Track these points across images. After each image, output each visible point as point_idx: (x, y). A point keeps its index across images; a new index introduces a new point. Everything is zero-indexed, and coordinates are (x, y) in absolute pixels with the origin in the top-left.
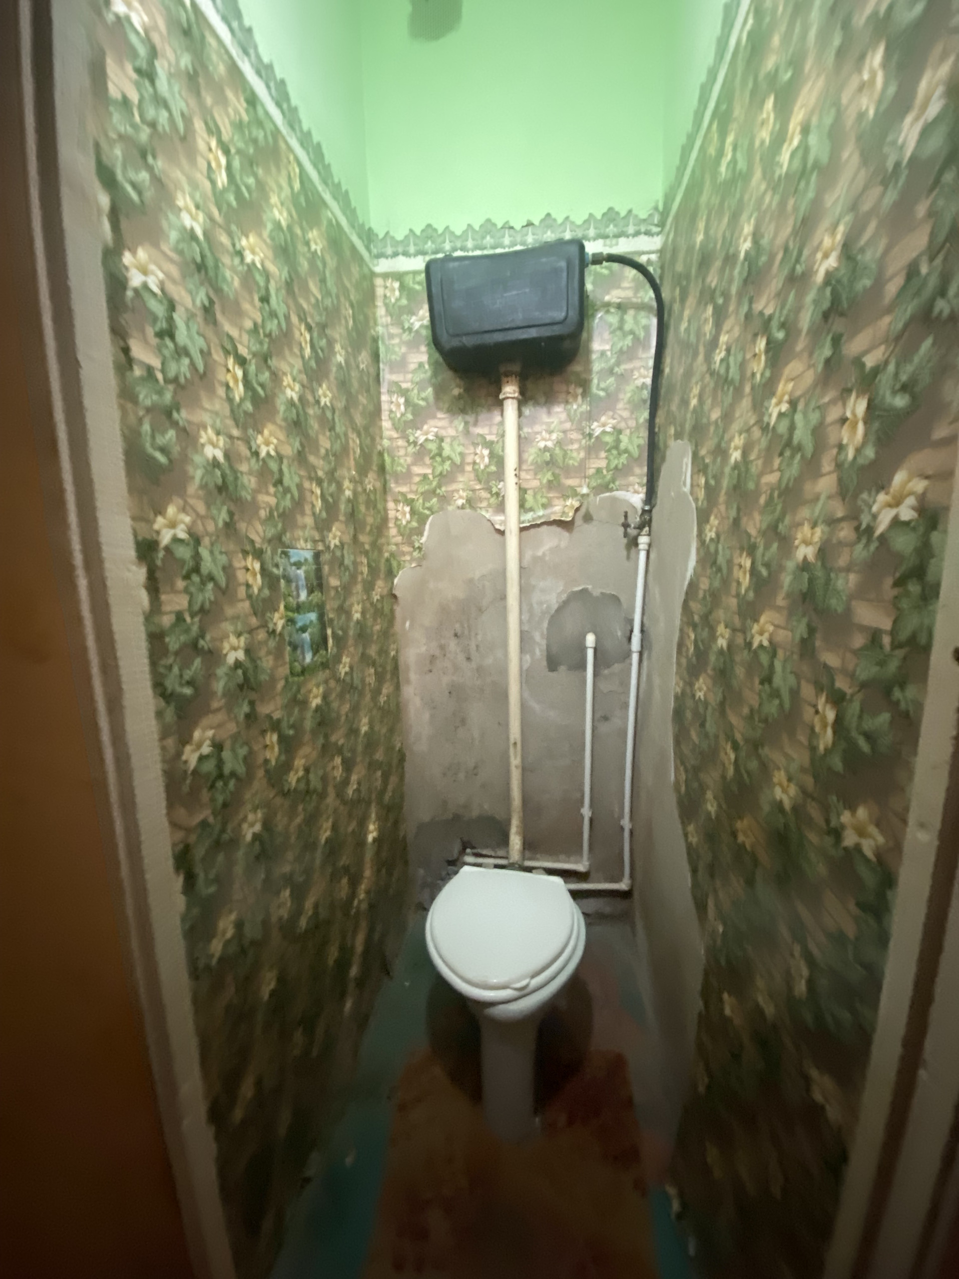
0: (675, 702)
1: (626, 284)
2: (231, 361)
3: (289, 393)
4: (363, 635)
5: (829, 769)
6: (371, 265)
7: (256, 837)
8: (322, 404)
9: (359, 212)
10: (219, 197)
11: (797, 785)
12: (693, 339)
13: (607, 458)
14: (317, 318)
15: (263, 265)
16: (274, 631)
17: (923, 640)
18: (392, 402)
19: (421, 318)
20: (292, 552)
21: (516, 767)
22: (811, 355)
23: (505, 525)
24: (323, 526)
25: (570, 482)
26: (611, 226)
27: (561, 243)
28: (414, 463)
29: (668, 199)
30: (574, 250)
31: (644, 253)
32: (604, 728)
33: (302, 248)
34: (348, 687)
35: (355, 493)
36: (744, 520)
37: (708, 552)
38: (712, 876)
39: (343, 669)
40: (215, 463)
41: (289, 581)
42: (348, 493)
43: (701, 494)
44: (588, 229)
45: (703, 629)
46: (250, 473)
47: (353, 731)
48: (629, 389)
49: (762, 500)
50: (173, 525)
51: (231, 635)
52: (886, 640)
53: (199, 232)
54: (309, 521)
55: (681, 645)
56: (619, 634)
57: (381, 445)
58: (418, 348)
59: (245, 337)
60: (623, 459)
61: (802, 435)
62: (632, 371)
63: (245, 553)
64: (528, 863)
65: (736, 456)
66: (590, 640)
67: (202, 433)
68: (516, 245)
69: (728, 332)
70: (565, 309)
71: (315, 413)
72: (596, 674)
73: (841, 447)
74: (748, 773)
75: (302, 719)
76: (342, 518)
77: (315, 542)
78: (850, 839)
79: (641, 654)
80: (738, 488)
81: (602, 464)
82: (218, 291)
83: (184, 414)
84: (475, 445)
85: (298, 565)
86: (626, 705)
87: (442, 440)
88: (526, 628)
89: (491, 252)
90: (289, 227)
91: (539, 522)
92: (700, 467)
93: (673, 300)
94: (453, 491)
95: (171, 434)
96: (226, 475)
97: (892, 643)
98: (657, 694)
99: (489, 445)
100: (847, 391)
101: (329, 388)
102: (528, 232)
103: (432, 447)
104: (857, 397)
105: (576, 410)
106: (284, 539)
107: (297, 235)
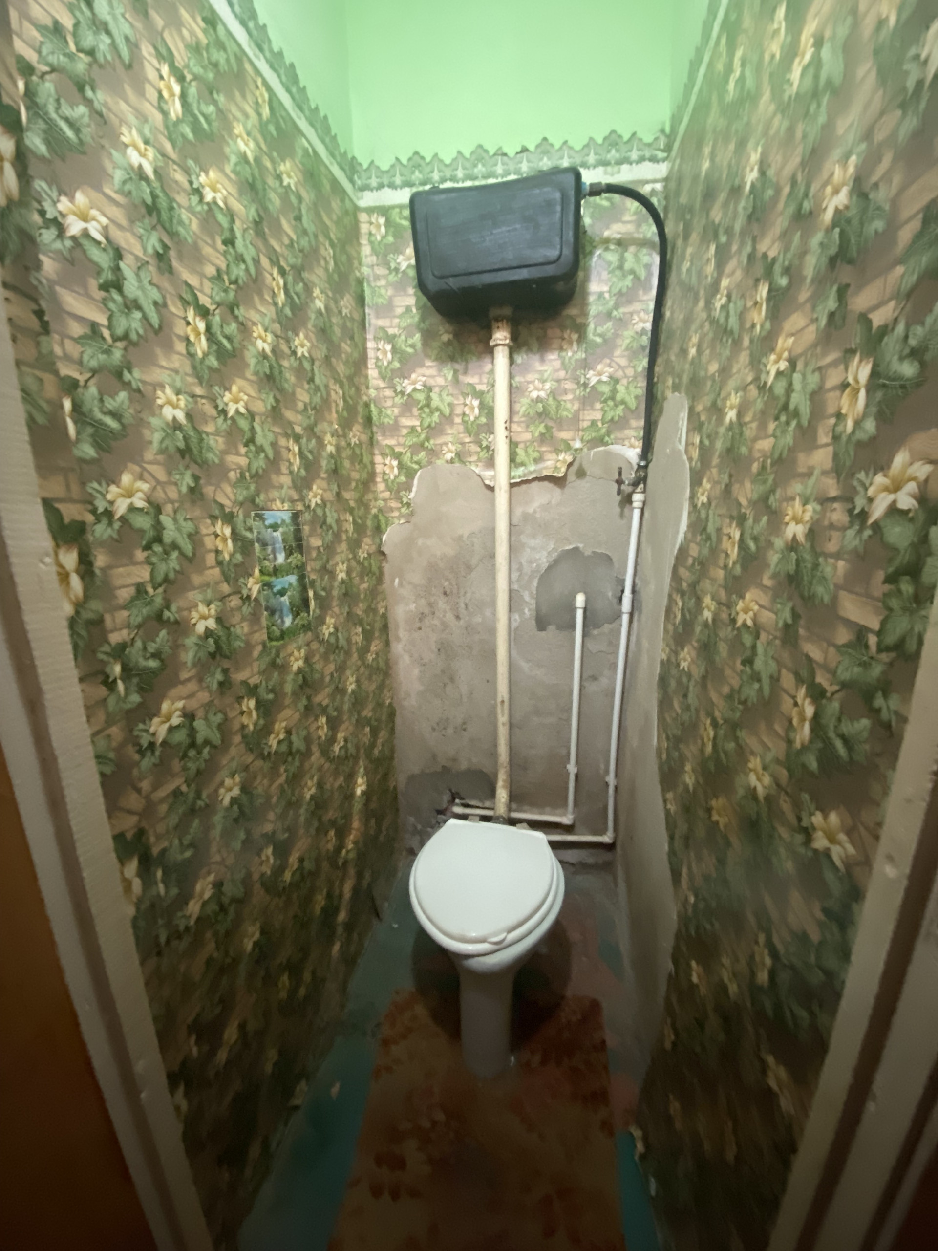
0: (661, 667)
1: (627, 218)
2: (191, 314)
3: (260, 344)
4: (348, 595)
5: (804, 766)
6: (355, 199)
7: (234, 800)
8: (299, 354)
9: (339, 139)
10: (171, 129)
11: (771, 775)
12: (694, 280)
13: (602, 409)
14: (292, 261)
15: (226, 204)
16: (248, 597)
17: (911, 646)
18: (378, 350)
19: (406, 259)
20: (267, 514)
21: (504, 724)
22: (814, 308)
23: (495, 481)
24: (302, 484)
25: (564, 435)
26: (613, 151)
27: (557, 171)
28: (402, 414)
29: (676, 120)
30: (570, 179)
31: (647, 182)
32: (592, 687)
33: (271, 181)
34: (332, 648)
35: (338, 448)
36: (736, 487)
37: (698, 518)
38: (687, 846)
39: (327, 630)
40: (176, 426)
41: (264, 545)
42: (330, 449)
43: (695, 454)
44: (588, 155)
45: (690, 599)
46: (217, 433)
47: (340, 690)
48: (628, 334)
49: (755, 467)
50: (130, 494)
51: (200, 604)
52: (873, 640)
53: (149, 170)
54: (286, 480)
55: (669, 611)
56: (610, 594)
57: (367, 395)
58: (405, 290)
59: (207, 285)
60: (620, 410)
61: (799, 400)
62: (631, 314)
63: (213, 518)
64: (515, 815)
65: (731, 415)
66: (580, 600)
67: (159, 393)
68: (509, 174)
69: (730, 276)
70: (559, 247)
71: (291, 365)
72: (585, 635)
73: (840, 416)
74: (726, 753)
75: (282, 683)
76: (323, 475)
77: (293, 501)
78: (820, 842)
79: (631, 615)
80: (730, 452)
81: (598, 416)
82: (173, 234)
83: (137, 373)
84: (465, 395)
85: (275, 527)
86: (614, 666)
87: (430, 389)
88: (515, 587)
89: (483, 182)
90: (257, 160)
91: (530, 478)
92: (695, 424)
93: (676, 236)
94: (441, 445)
95: (123, 395)
96: (190, 437)
97: (879, 644)
98: (645, 660)
99: (479, 395)
100: (850, 352)
101: (307, 337)
102: (522, 158)
103: (421, 397)
104: (861, 361)
105: (570, 358)
106: (257, 500)
107: (267, 169)
